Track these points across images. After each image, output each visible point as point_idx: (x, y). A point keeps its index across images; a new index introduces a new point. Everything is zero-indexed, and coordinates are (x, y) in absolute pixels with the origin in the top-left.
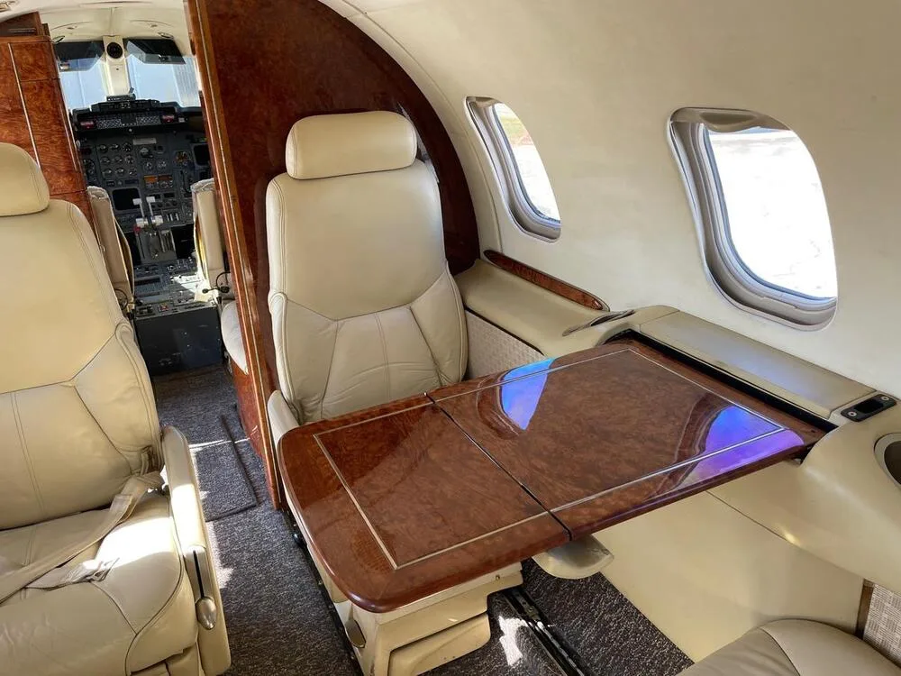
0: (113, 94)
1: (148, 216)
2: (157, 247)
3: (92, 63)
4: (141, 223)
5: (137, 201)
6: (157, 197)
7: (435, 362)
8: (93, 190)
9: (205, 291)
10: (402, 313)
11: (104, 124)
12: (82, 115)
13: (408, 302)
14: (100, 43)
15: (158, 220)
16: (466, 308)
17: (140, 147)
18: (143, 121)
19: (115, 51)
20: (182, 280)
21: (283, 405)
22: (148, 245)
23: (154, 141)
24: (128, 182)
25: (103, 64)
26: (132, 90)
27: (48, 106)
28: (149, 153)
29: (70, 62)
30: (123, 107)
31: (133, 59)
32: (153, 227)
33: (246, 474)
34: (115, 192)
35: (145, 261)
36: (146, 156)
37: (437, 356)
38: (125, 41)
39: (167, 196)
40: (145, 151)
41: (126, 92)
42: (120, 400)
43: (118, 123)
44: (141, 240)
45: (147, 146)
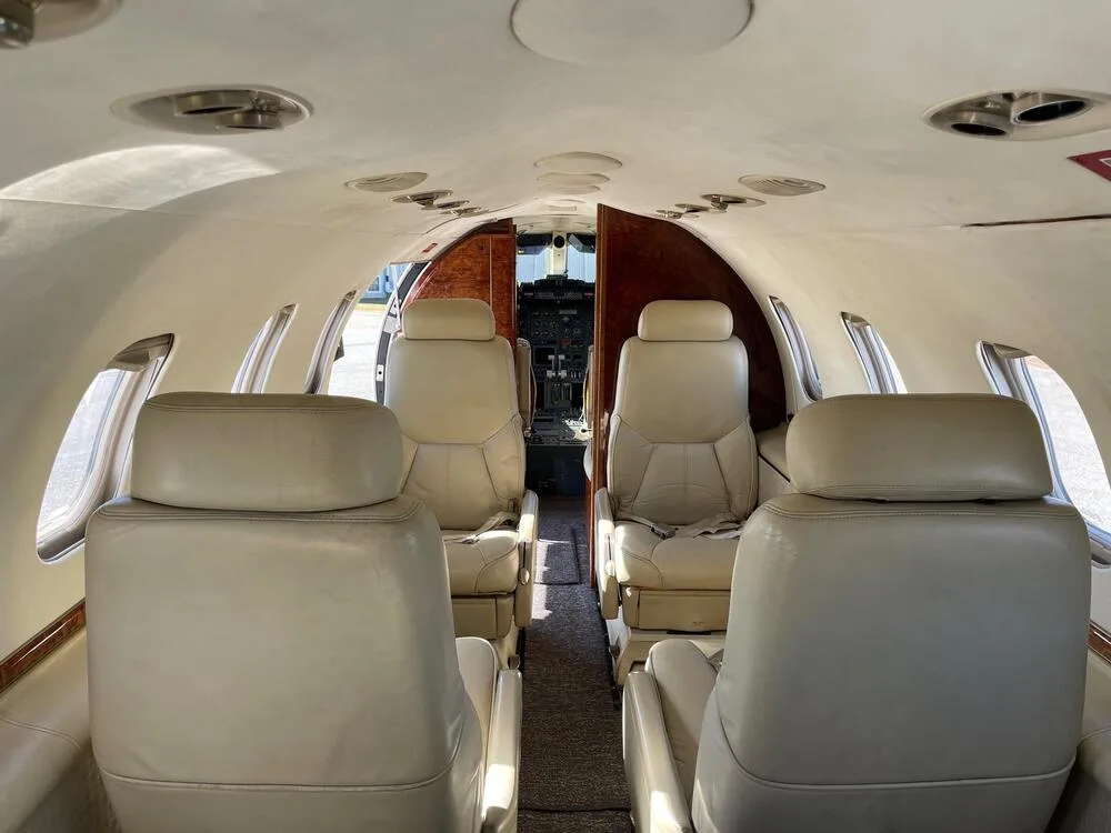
0: (552, 273)
1: (556, 371)
2: (557, 395)
3: (541, 249)
4: (550, 374)
5: (551, 357)
6: (567, 357)
7: (728, 492)
8: (521, 341)
9: (584, 431)
10: (706, 448)
11: (541, 295)
12: (526, 287)
13: (712, 440)
14: (551, 235)
15: (563, 374)
16: (759, 454)
17: (563, 316)
18: (570, 295)
19: (559, 243)
20: (571, 423)
21: (606, 496)
22: (553, 393)
23: (575, 312)
24: (548, 343)
25: (549, 251)
26: (567, 271)
27: (505, 279)
28: (570, 321)
29: (528, 248)
30: (557, 284)
31: (571, 250)
32: (558, 379)
33: (578, 566)
34: (537, 349)
35: (547, 405)
36: (567, 325)
37: (729, 487)
38: (569, 235)
39: (575, 357)
40: (566, 319)
41: (562, 273)
42: (505, 463)
43: (551, 296)
44: (547, 388)
45: (569, 316)
